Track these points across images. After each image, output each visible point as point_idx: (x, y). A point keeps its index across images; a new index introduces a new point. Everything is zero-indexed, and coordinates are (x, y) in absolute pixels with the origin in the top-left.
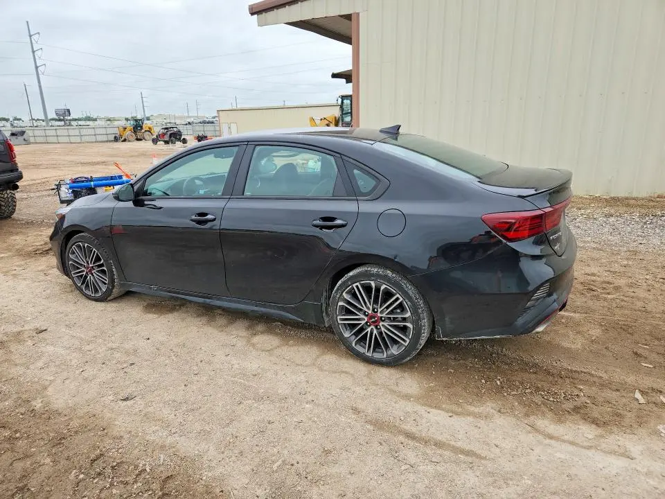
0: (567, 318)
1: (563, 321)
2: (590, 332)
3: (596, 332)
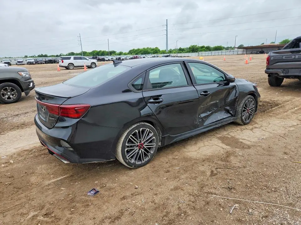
0: (50, 179)
1: (52, 176)
2: (36, 177)
3: (33, 179)
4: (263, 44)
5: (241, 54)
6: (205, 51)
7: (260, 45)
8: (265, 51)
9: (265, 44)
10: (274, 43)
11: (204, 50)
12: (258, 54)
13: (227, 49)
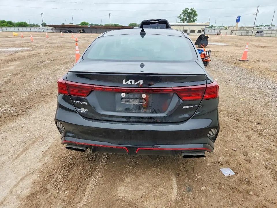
4: (64, 24)
5: (51, 32)
6: (8, 26)
7: (61, 25)
8: (72, 31)
9: (65, 24)
10: (72, 24)
11: (6, 25)
12: (67, 33)
13: (31, 25)
